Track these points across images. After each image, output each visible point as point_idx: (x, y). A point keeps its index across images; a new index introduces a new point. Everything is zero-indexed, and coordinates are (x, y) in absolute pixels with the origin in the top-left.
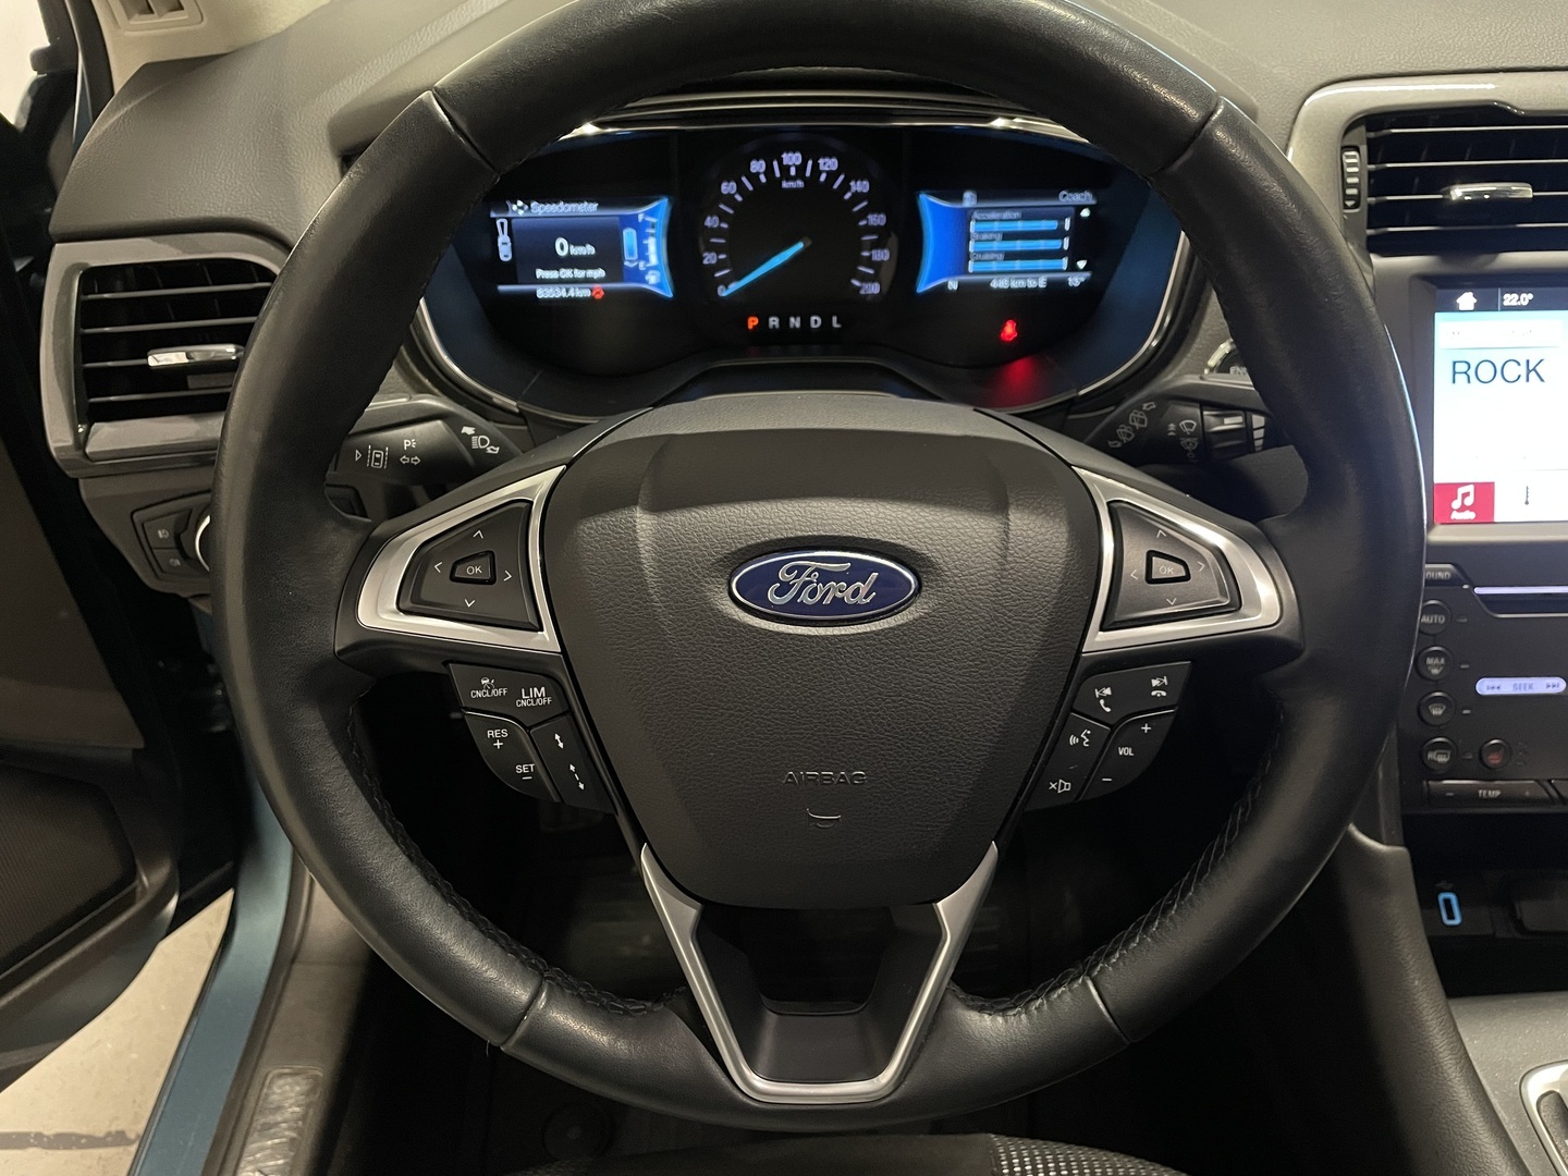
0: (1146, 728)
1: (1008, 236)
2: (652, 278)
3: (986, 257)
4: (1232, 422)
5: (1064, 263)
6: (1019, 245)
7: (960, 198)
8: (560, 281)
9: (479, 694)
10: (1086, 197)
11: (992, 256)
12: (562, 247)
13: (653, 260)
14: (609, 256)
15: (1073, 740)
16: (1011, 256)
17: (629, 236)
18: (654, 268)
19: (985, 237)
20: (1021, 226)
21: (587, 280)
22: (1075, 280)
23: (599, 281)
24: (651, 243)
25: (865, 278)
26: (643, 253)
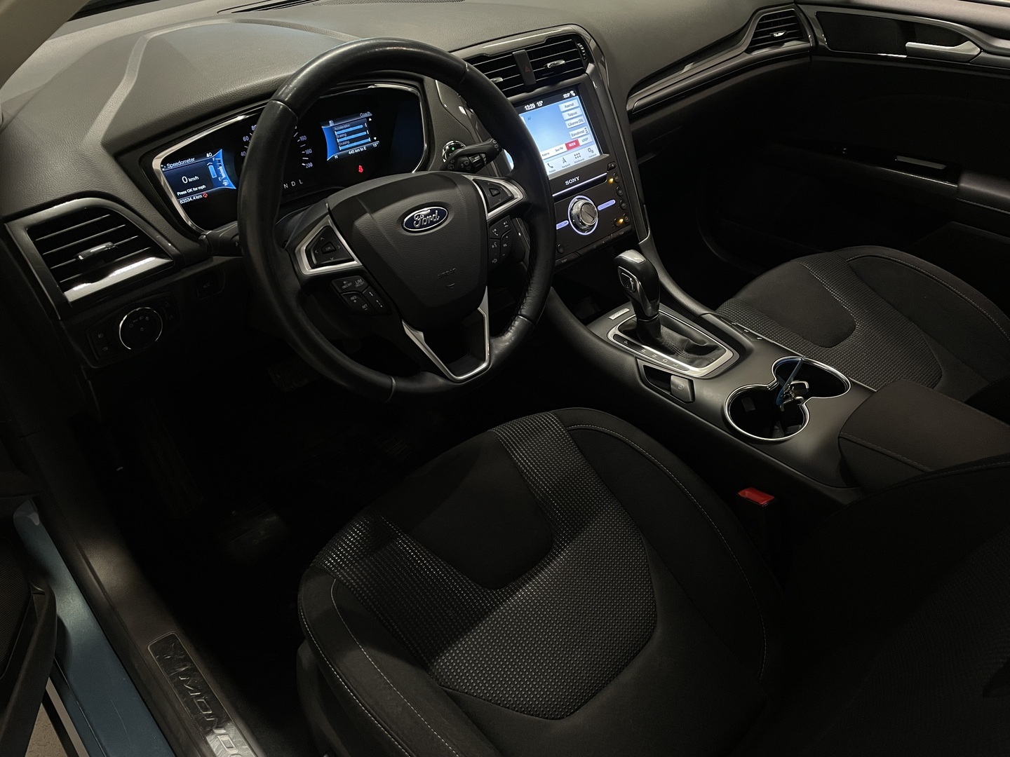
0: (505, 245)
1: (349, 134)
2: (225, 183)
3: (344, 143)
4: (477, 158)
5: (369, 140)
6: (353, 136)
7: (329, 124)
8: (188, 195)
9: (345, 287)
10: (368, 114)
11: (346, 143)
12: (185, 180)
13: (224, 176)
14: (205, 178)
15: (493, 246)
16: (352, 141)
17: (211, 168)
18: (225, 179)
19: (341, 136)
20: (351, 129)
21: (199, 191)
22: (375, 145)
23: (204, 190)
24: (221, 169)
25: (306, 162)
26: (218, 172)
